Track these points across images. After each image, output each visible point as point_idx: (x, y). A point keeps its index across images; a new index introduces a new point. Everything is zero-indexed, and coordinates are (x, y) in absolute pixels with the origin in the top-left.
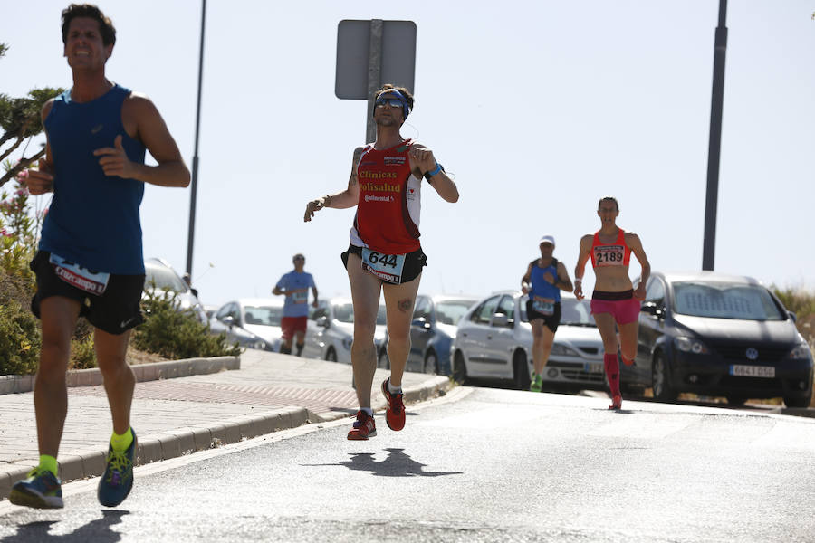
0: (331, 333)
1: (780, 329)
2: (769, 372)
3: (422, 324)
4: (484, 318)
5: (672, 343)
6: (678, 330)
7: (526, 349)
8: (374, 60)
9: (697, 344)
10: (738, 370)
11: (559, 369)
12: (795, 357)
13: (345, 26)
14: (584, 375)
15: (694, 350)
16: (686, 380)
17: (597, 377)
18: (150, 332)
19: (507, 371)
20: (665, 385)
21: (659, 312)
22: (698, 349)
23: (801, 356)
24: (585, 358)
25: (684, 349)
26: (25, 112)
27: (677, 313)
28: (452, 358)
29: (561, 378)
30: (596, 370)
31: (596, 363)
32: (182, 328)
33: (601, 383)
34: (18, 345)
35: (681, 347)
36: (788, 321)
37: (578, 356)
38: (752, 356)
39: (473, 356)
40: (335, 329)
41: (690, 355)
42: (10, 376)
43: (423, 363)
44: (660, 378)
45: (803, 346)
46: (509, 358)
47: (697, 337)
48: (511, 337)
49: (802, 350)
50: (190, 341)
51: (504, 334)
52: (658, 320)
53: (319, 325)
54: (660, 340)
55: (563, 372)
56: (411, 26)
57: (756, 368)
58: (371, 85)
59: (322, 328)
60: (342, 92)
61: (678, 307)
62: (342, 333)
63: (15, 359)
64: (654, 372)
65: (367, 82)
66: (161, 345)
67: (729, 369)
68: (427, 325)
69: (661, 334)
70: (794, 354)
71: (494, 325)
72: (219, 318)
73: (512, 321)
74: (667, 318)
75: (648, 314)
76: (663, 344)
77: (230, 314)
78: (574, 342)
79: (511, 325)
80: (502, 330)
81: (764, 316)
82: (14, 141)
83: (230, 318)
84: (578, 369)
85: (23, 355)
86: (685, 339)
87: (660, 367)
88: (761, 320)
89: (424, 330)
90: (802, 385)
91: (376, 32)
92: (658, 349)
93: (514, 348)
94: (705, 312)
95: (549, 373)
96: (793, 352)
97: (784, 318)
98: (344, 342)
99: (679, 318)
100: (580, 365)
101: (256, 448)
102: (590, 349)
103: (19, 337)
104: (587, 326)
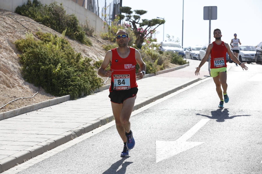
7: (241, 55)
8: (210, 13)
11: (247, 59)
13: (205, 7)
14: (252, 60)
17: (254, 60)
18: (173, 60)
24: (252, 57)
26: (151, 23)
28: (228, 57)
29: (248, 60)
30: (253, 59)
31: (254, 57)
33: (254, 61)
37: (250, 56)
42: (149, 74)
50: (181, 61)
55: (248, 59)
56: (216, 7)
58: (210, 17)
60: (205, 19)
63: (149, 71)
65: (209, 17)
66: (176, 62)
72: (188, 49)
77: (190, 49)
78: (250, 54)
82: (149, 27)
83: (189, 50)
85: (151, 70)
91: (210, 8)
95: (245, 60)
100: (251, 58)
101: (189, 89)
102: (253, 55)
103: (150, 67)
104: (252, 51)
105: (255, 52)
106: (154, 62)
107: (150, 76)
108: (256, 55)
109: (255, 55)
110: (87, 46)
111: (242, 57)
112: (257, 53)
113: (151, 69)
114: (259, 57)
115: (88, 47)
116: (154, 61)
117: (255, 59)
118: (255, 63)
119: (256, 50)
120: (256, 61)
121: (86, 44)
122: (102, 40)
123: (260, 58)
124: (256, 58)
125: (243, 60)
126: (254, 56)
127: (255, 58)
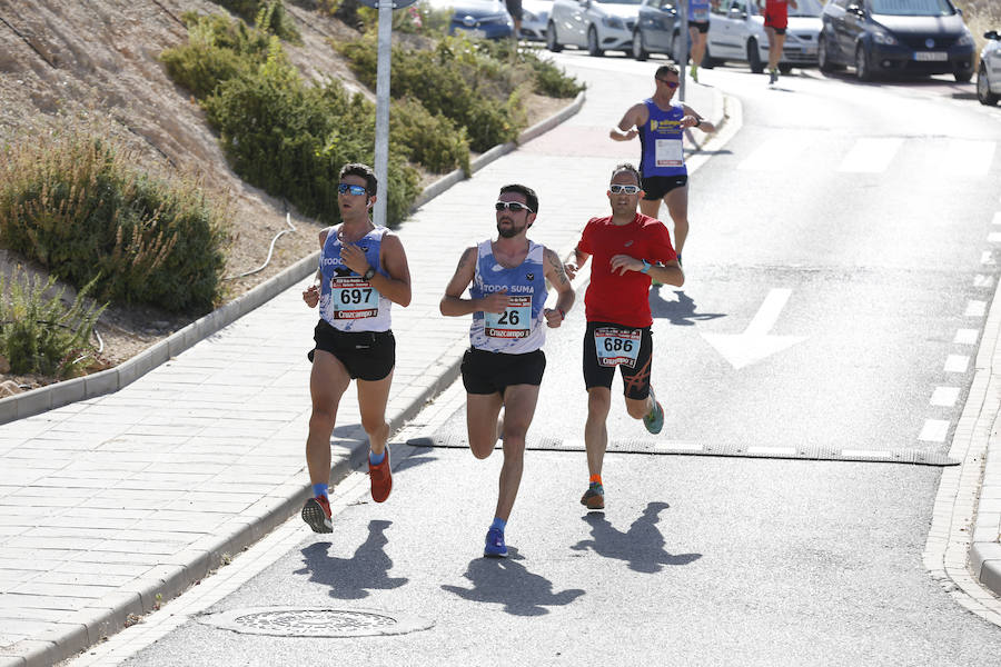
0: (591, 12)
1: (950, 22)
2: (942, 56)
3: (669, 10)
4: (722, 10)
5: (871, 37)
6: (875, 28)
7: (757, 36)
9: (889, 38)
10: (921, 56)
12: (962, 44)
14: (802, 56)
15: (887, 42)
16: (881, 65)
17: (812, 57)
19: (743, 53)
20: (866, 69)
21: (860, 12)
22: (890, 41)
23: (967, 42)
24: (802, 43)
25: (881, 42)
27: (873, 13)
30: (810, 52)
31: (811, 47)
32: (549, 73)
33: (814, 62)
34: (502, 126)
35: (877, 40)
36: (957, 15)
37: (797, 41)
38: (930, 44)
39: (715, 40)
40: (595, 10)
41: (884, 46)
43: (670, 40)
44: (862, 63)
45: (968, 36)
46: (744, 43)
47: (889, 32)
48: (744, 28)
49: (967, 39)
50: (555, 83)
51: (740, 25)
52: (860, 20)
53: (582, 6)
54: (862, 35)
57: (933, 54)
59: (583, 9)
61: (875, 9)
62: (601, 13)
63: (502, 135)
64: (857, 58)
67: (913, 56)
68: (674, 11)
69: (863, 30)
70: (961, 42)
71: (731, 17)
73: (745, 14)
74: (866, 16)
75: (852, 14)
76: (864, 38)
78: (795, 31)
79: (745, 18)
80: (738, 21)
81: (938, 13)
84: (797, 52)
85: (506, 132)
86: (879, 34)
87: (861, 55)
88: (937, 16)
89: (671, 15)
90: (967, 65)
92: (860, 41)
93: (748, 35)
94: (896, 12)
96: (960, 40)
97: (953, 12)
98: (603, 20)
99: (875, 17)
100: (799, 49)
102: (807, 37)
104: (803, 16)
105: (816, 25)
106: (508, 99)
107: (506, 153)
108: (822, 36)
109: (815, 36)
110: (296, 46)
111: (760, 44)
112: (825, 28)
113: (507, 126)
114: (834, 44)
115: (298, 49)
116: (505, 95)
117: (815, 52)
118: (815, 73)
119: (822, 14)
120: (822, 62)
121: (290, 40)
122: (304, 12)
123: (840, 50)
124: (823, 52)
125: (764, 55)
126: (815, 41)
127: (819, 49)
